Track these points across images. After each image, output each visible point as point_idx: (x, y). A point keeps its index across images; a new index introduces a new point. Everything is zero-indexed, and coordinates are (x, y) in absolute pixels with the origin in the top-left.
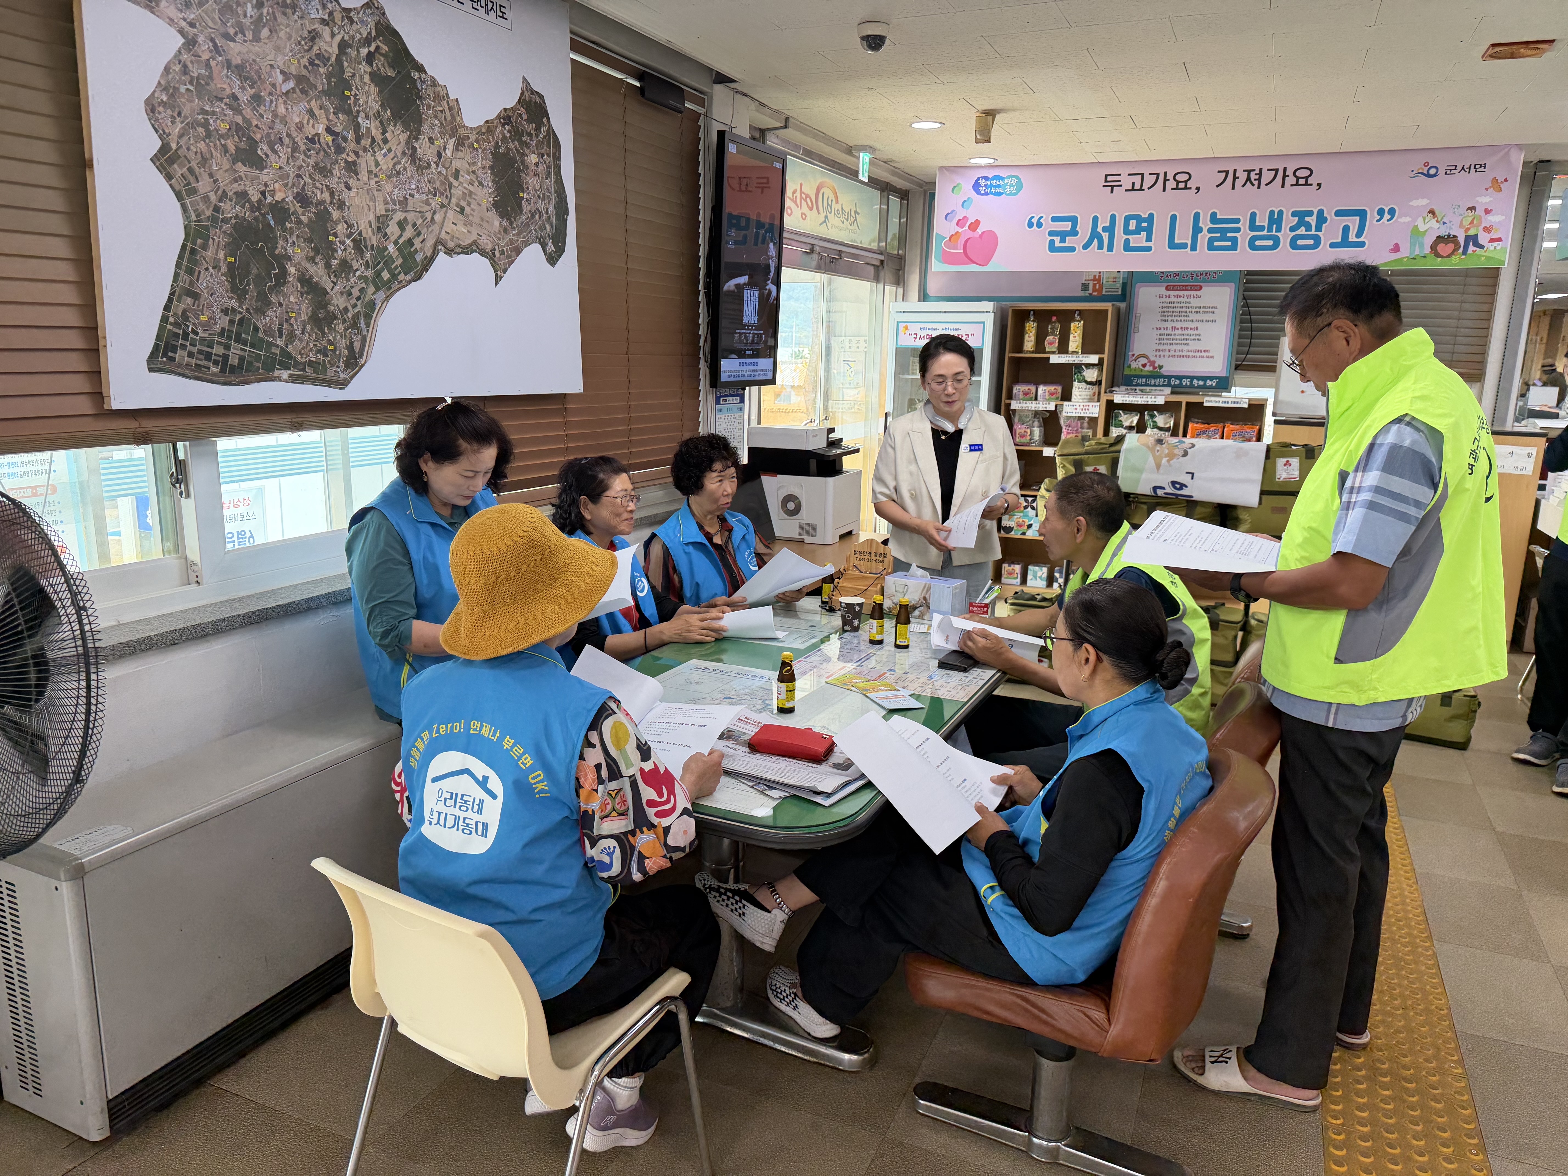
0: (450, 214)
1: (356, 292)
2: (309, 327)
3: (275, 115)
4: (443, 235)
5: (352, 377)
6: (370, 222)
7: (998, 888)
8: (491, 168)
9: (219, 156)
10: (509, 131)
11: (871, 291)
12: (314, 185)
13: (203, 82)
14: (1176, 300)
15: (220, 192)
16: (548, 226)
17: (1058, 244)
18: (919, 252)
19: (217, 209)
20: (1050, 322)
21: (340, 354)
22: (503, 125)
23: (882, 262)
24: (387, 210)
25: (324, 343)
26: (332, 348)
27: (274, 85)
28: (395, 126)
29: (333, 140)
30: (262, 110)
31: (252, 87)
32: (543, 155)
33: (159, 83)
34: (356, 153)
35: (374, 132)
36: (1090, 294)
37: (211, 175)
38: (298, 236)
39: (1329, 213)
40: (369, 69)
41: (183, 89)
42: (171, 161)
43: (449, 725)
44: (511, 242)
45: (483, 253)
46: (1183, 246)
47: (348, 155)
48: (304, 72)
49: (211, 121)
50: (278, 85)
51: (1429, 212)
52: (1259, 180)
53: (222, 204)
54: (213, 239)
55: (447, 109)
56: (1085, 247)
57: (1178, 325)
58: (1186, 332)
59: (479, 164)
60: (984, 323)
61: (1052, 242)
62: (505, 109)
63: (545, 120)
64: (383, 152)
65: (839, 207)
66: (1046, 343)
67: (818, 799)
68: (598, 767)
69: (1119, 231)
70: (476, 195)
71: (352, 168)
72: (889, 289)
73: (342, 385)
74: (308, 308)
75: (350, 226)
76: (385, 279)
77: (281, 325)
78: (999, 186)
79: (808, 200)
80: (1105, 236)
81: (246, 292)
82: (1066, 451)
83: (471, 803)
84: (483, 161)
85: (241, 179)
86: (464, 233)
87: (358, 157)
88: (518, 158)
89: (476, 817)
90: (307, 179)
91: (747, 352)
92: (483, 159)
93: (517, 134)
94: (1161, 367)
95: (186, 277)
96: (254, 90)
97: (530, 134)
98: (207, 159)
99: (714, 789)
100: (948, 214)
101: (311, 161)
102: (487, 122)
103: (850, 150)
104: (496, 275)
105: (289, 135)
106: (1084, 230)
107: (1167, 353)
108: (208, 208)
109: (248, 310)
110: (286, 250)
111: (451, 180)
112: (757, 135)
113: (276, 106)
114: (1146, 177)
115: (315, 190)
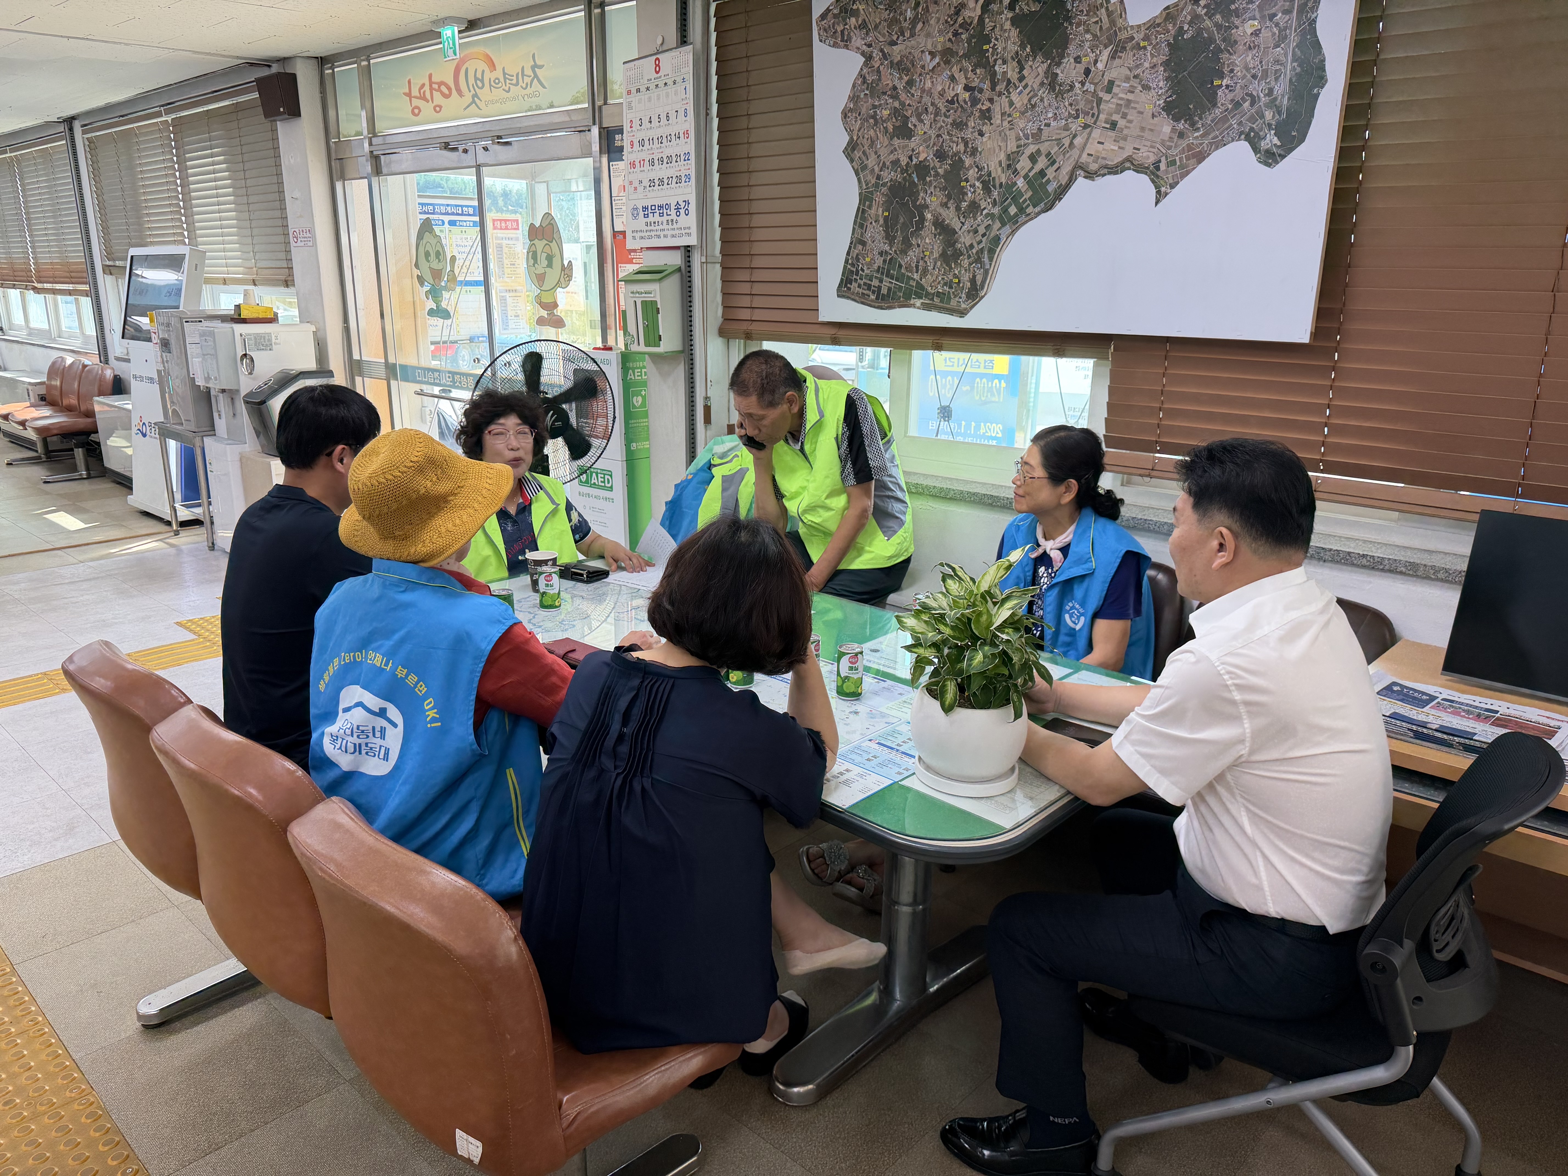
1: (982, 230)
2: (939, 263)
3: (923, 91)
4: (1084, 158)
5: (972, 307)
6: (1000, 162)
8: (1166, 64)
9: (883, 137)
12: (951, 140)
13: (875, 85)
15: (882, 164)
19: (878, 177)
21: (965, 286)
24: (1018, 147)
25: (951, 277)
26: (959, 280)
27: (924, 67)
28: (1034, 60)
29: (970, 95)
30: (913, 90)
31: (906, 75)
32: (1273, 16)
33: (848, 96)
34: (991, 100)
35: (1009, 74)
37: (876, 153)
38: (935, 187)
41: (862, 96)
42: (853, 149)
44: (1190, 147)
45: (1139, 169)
47: (983, 104)
48: (949, 45)
49: (878, 112)
50: (926, 65)
53: (883, 173)
54: (876, 200)
55: (1105, 17)
59: (1146, 65)
64: (1018, 90)
70: (1138, 103)
71: (986, 115)
73: (962, 313)
74: (937, 247)
75: (980, 169)
76: (1012, 214)
77: (918, 262)
81: (897, 238)
84: (1149, 60)
85: (897, 150)
86: (1112, 151)
87: (992, 103)
88: (1218, 36)
90: (945, 137)
92: (1152, 55)
95: (859, 231)
96: (909, 77)
98: (873, 142)
101: (950, 120)
104: (1159, 192)
105: (933, 104)
108: (872, 178)
109: (895, 251)
110: (925, 200)
113: (924, 83)
115: (951, 144)
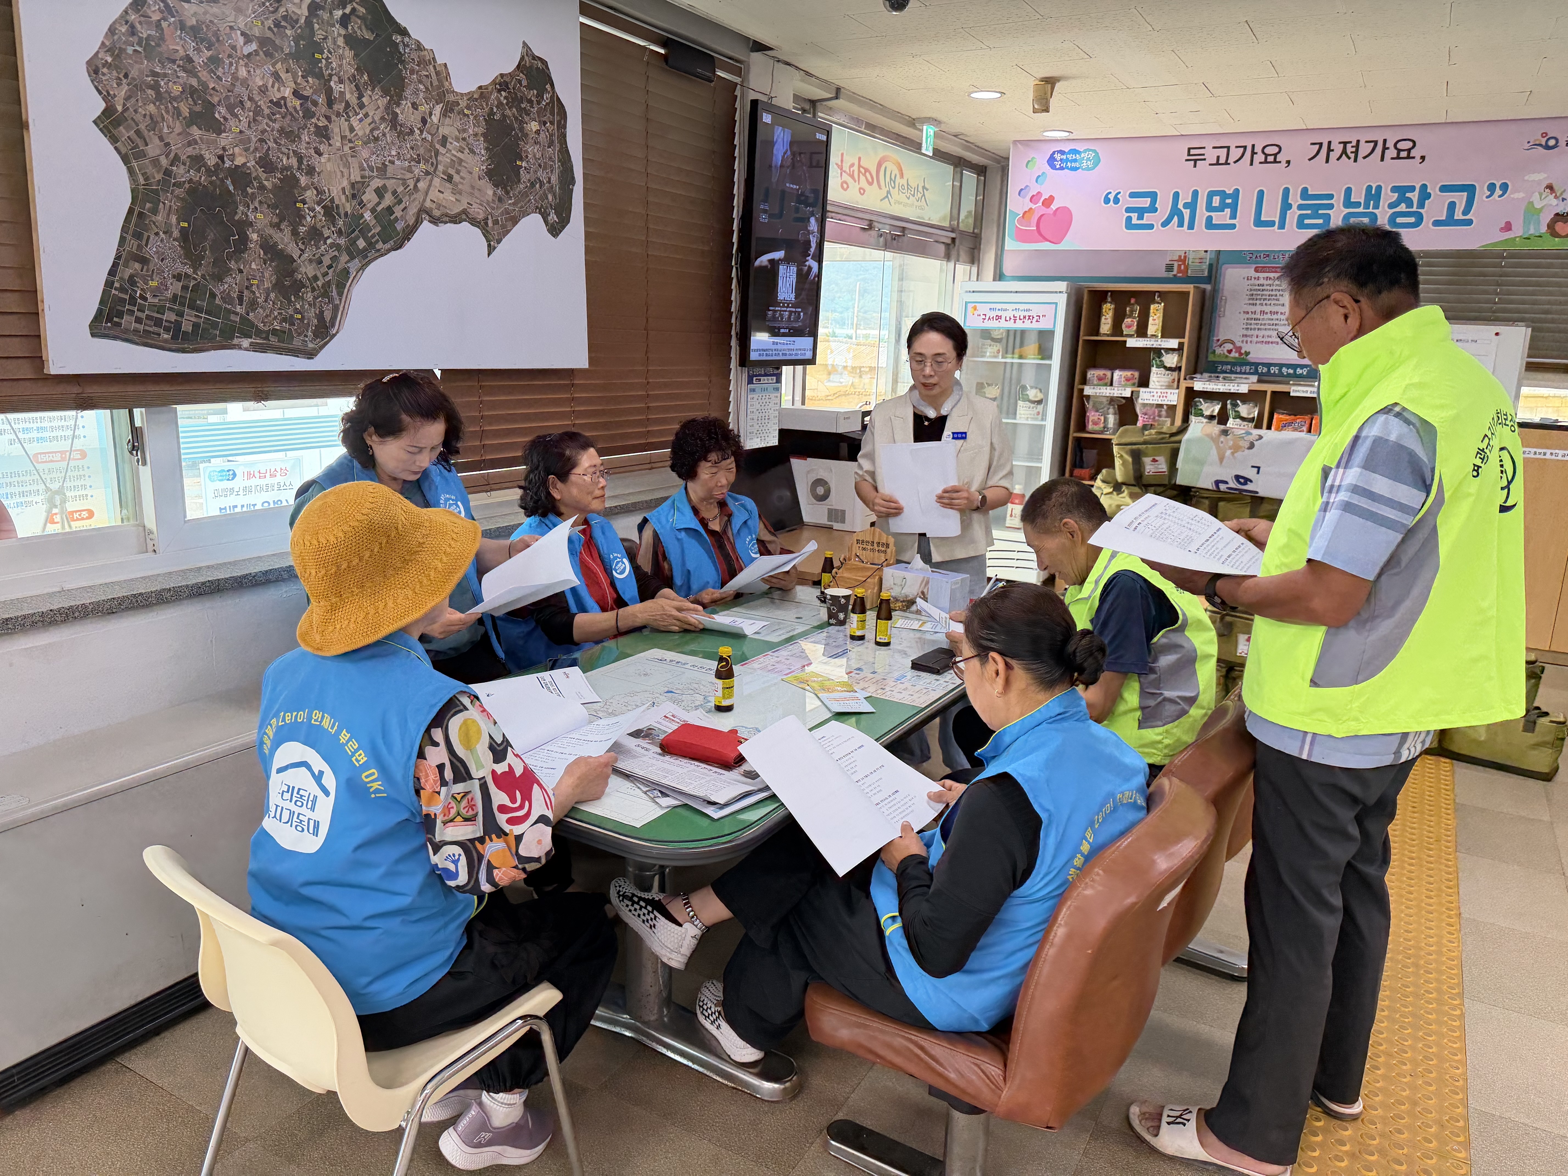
0: (437, 181)
1: (327, 261)
2: (272, 295)
3: (235, 77)
4: (428, 204)
5: (322, 347)
6: (343, 189)
7: (899, 919)
8: (484, 135)
9: (171, 119)
10: (505, 98)
11: (941, 270)
12: (279, 150)
13: (153, 43)
14: (1265, 282)
15: (172, 155)
16: (550, 197)
17: (1135, 221)
18: (995, 230)
19: (168, 173)
20: (1128, 303)
21: (308, 324)
22: (499, 91)
23: (953, 239)
24: (362, 177)
25: (291, 311)
26: (299, 316)
27: (234, 48)
28: (373, 90)
29: (301, 105)
30: (220, 72)
31: (208, 49)
32: (545, 123)
33: (103, 43)
34: (328, 118)
35: (348, 96)
36: (1175, 275)
37: (161, 139)
38: (260, 202)
39: (1434, 189)
40: (343, 32)
41: (130, 50)
42: (117, 123)
43: (294, 714)
44: (507, 212)
45: (474, 222)
46: (1271, 224)
47: (318, 120)
48: (269, 34)
49: (162, 83)
50: (238, 46)
51: (1547, 187)
52: (1356, 153)
53: (174, 168)
54: (164, 204)
55: (433, 74)
56: (1165, 224)
57: (1267, 309)
58: (1275, 317)
59: (471, 131)
60: (1056, 304)
61: (1129, 219)
62: (502, 75)
63: (548, 86)
64: (358, 117)
65: (904, 182)
66: (1123, 326)
67: (710, 811)
68: (441, 767)
69: (1201, 208)
70: (467, 163)
71: (323, 134)
72: (962, 269)
73: (311, 355)
74: (272, 275)
75: (320, 192)
76: (361, 247)
77: (241, 292)
78: (1075, 161)
79: (868, 174)
80: (1187, 213)
81: (203, 258)
82: (1123, 441)
83: (306, 799)
84: (474, 129)
85: (196, 143)
86: (452, 202)
87: (330, 122)
88: (516, 126)
89: (309, 814)
90: (272, 144)
91: (782, 331)
92: (474, 125)
93: (515, 100)
94: (1247, 354)
95: (135, 243)
96: (211, 52)
97: (530, 101)
98: (157, 122)
99: (603, 793)
100: (1022, 190)
101: (277, 126)
102: (480, 87)
103: (913, 123)
104: (489, 246)
105: (250, 99)
106: (1164, 206)
107: (1255, 339)
108: (158, 172)
109: (203, 276)
110: (247, 216)
111: (438, 146)
112: (807, 106)
113: (236, 69)
114: (1232, 149)
115: (281, 156)
